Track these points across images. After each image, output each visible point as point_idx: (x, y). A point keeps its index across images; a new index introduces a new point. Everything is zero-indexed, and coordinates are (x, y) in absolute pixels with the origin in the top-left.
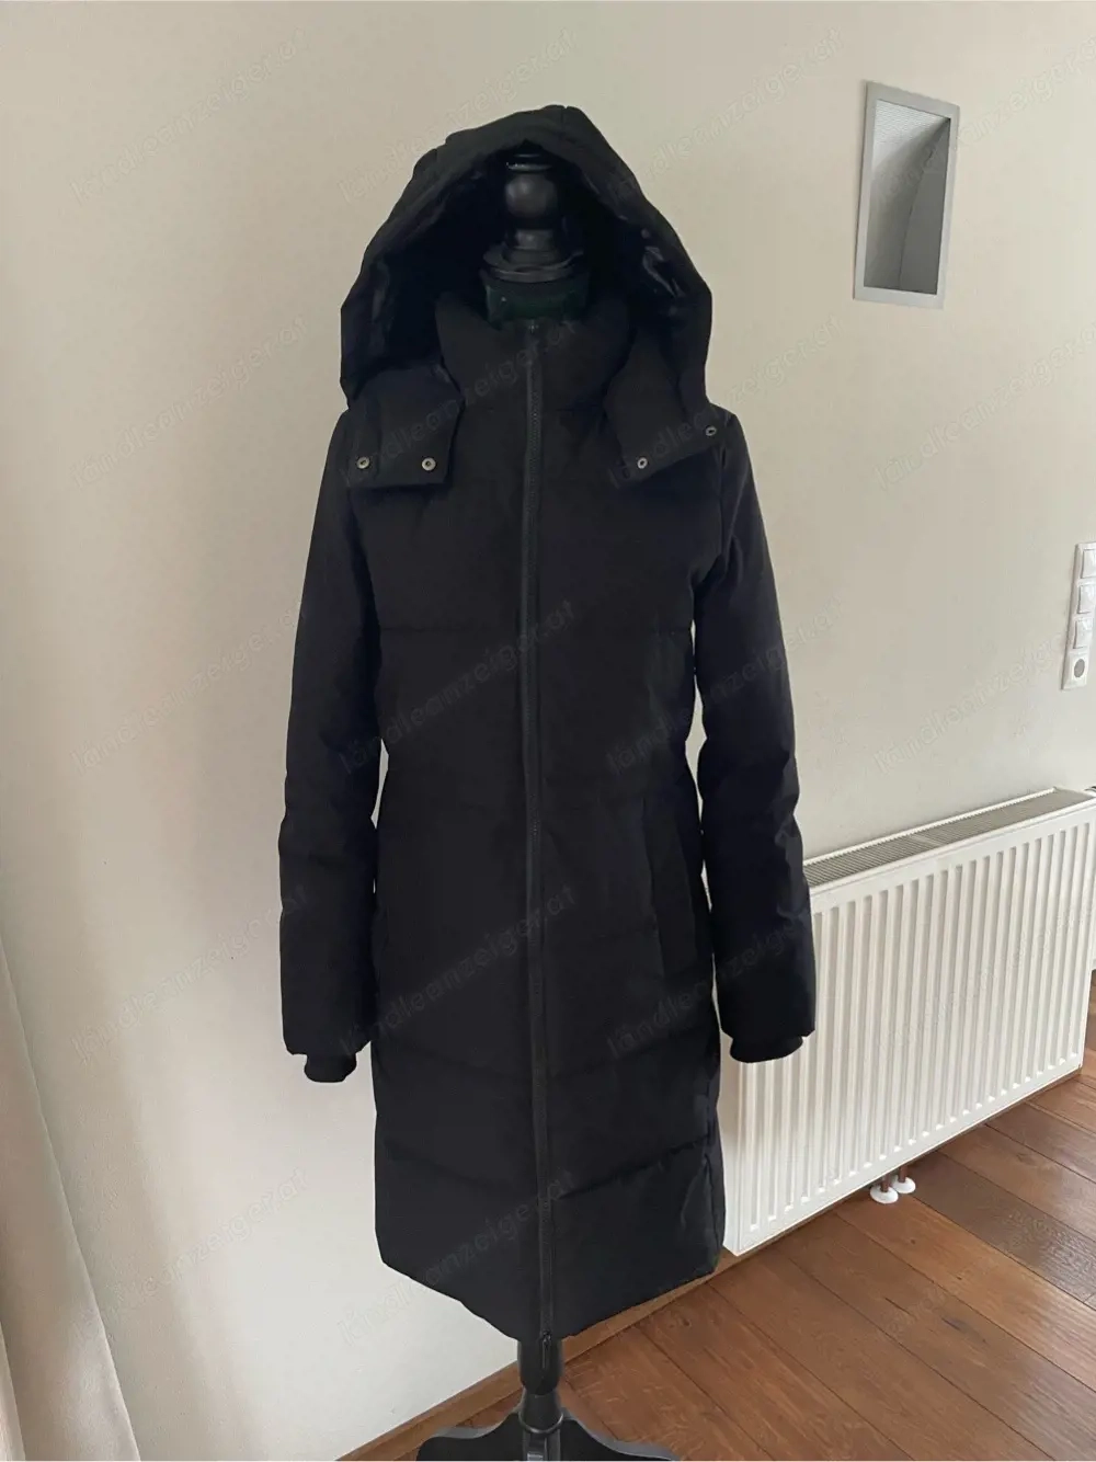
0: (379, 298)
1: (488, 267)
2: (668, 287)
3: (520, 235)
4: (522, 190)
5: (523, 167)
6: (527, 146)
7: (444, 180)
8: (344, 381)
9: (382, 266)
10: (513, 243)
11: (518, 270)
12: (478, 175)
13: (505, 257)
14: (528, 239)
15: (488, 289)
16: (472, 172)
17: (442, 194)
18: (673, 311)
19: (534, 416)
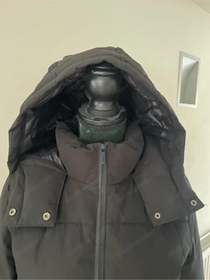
0: (28, 125)
1: (81, 117)
2: (160, 124)
3: (96, 103)
4: (99, 83)
5: (101, 73)
6: (104, 63)
7: (59, 77)
8: (10, 163)
9: (31, 112)
10: (92, 105)
11: (96, 120)
12: (77, 75)
13: (88, 111)
14: (100, 106)
15: (81, 125)
16: (74, 74)
17: (59, 83)
18: (163, 134)
19: (102, 189)
